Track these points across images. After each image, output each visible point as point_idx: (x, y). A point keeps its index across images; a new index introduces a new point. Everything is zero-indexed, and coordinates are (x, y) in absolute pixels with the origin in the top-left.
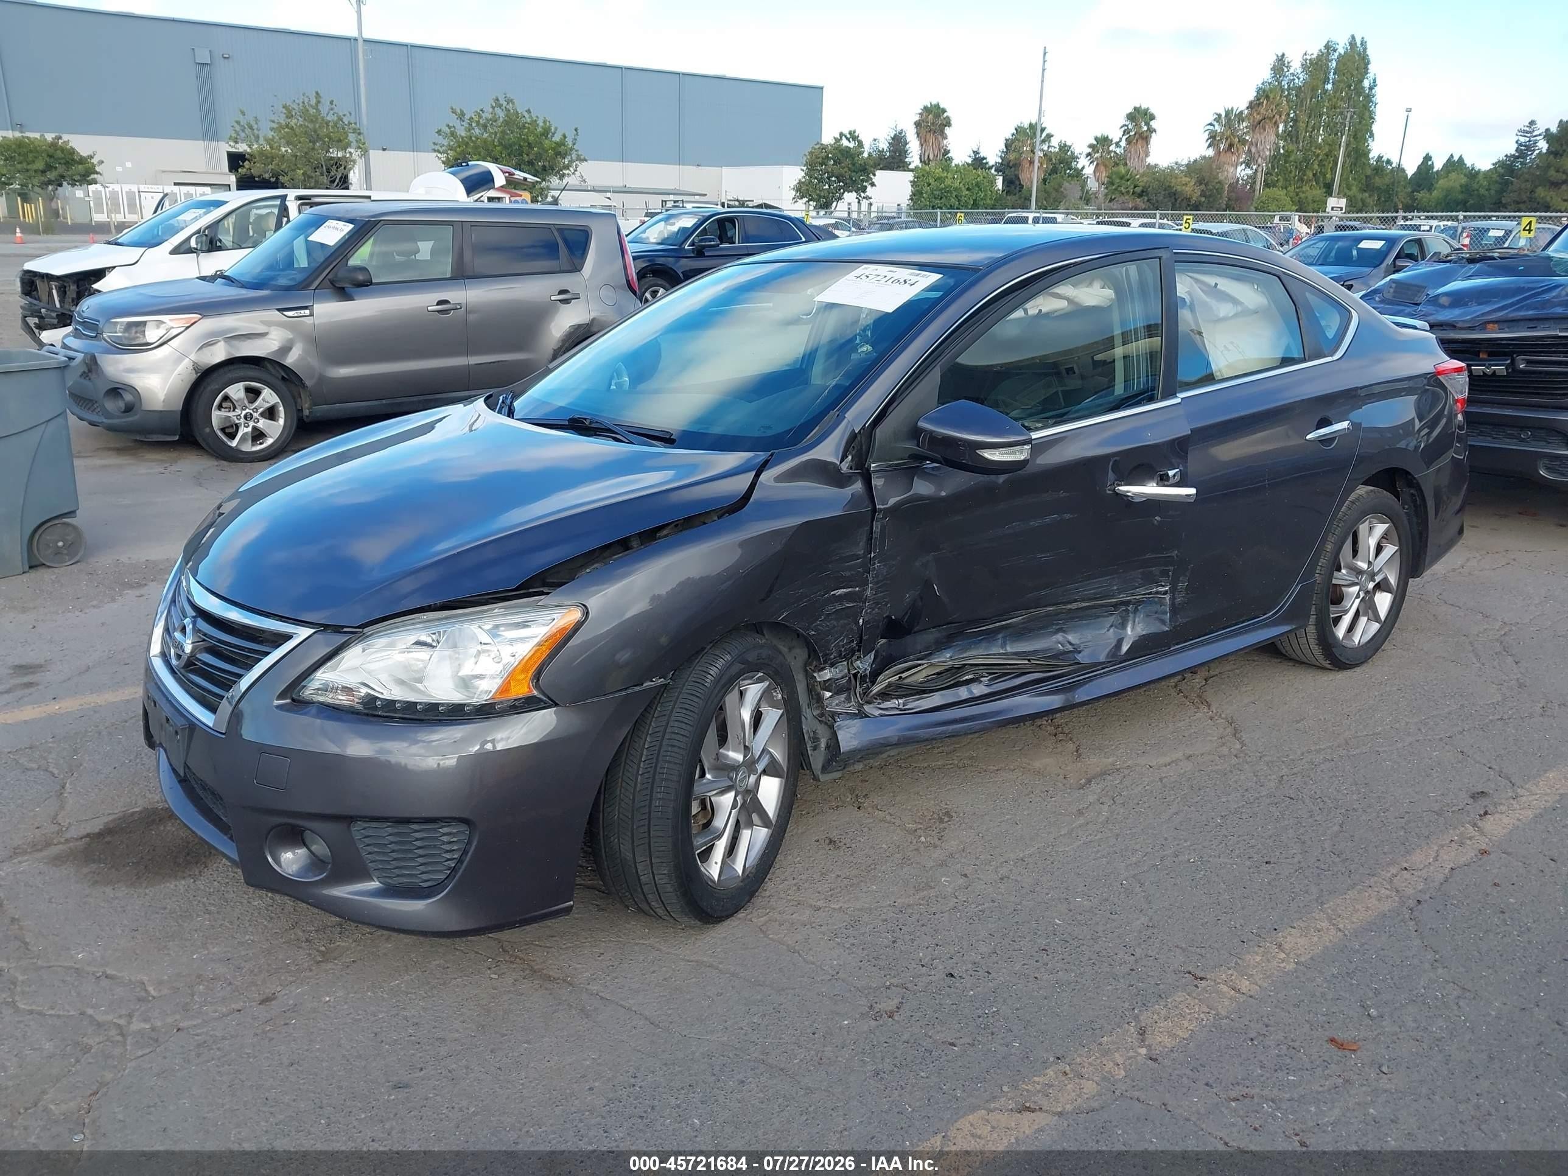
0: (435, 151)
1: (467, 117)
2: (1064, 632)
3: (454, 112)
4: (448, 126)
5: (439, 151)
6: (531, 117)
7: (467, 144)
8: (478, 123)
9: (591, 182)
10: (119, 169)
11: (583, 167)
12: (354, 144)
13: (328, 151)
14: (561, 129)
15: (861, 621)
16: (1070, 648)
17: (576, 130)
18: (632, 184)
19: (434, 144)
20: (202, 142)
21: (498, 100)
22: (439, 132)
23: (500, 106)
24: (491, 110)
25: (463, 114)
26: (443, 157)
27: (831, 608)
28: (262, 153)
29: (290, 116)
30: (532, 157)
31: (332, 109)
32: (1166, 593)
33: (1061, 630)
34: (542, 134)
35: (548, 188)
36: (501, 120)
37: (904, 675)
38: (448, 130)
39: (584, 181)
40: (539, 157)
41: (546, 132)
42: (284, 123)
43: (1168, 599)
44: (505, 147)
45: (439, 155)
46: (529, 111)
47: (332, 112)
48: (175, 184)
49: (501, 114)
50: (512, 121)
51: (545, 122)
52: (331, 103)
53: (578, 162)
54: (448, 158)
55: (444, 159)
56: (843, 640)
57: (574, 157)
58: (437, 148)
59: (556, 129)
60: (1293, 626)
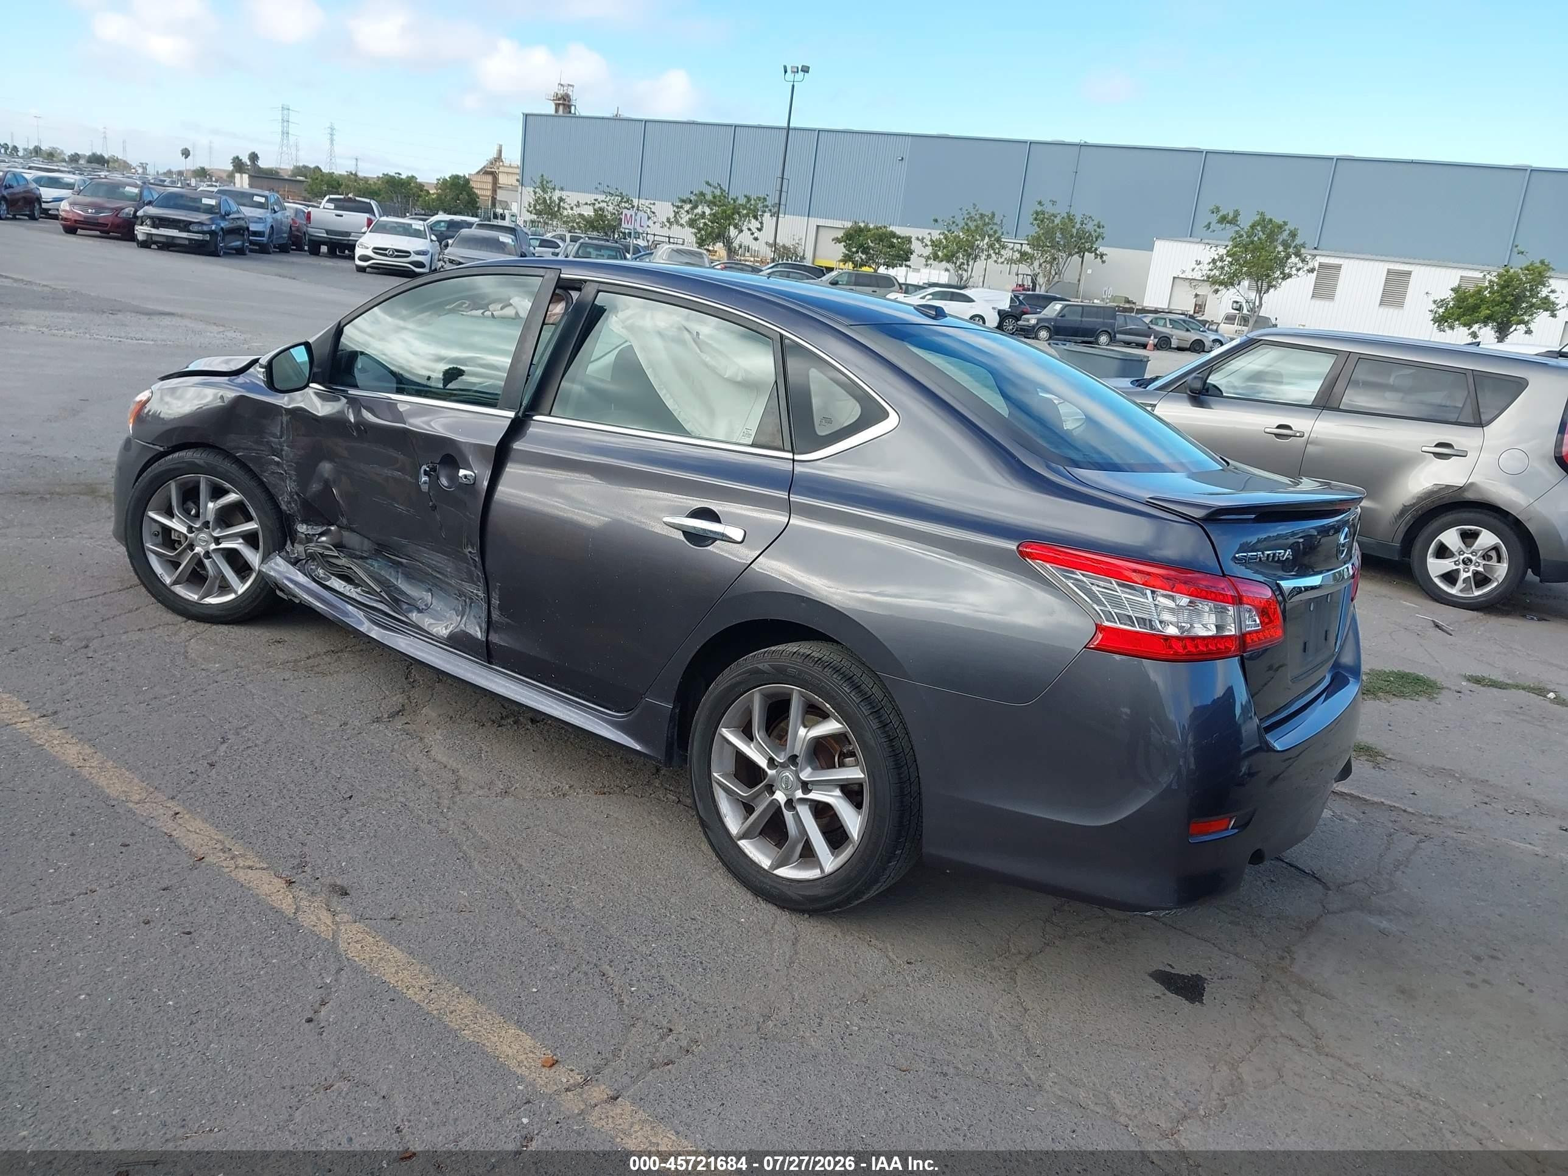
2: (432, 594)
15: (288, 488)
16: (422, 607)
27: (273, 468)
32: (482, 600)
33: (430, 591)
43: (484, 608)
56: (285, 497)
60: (638, 748)
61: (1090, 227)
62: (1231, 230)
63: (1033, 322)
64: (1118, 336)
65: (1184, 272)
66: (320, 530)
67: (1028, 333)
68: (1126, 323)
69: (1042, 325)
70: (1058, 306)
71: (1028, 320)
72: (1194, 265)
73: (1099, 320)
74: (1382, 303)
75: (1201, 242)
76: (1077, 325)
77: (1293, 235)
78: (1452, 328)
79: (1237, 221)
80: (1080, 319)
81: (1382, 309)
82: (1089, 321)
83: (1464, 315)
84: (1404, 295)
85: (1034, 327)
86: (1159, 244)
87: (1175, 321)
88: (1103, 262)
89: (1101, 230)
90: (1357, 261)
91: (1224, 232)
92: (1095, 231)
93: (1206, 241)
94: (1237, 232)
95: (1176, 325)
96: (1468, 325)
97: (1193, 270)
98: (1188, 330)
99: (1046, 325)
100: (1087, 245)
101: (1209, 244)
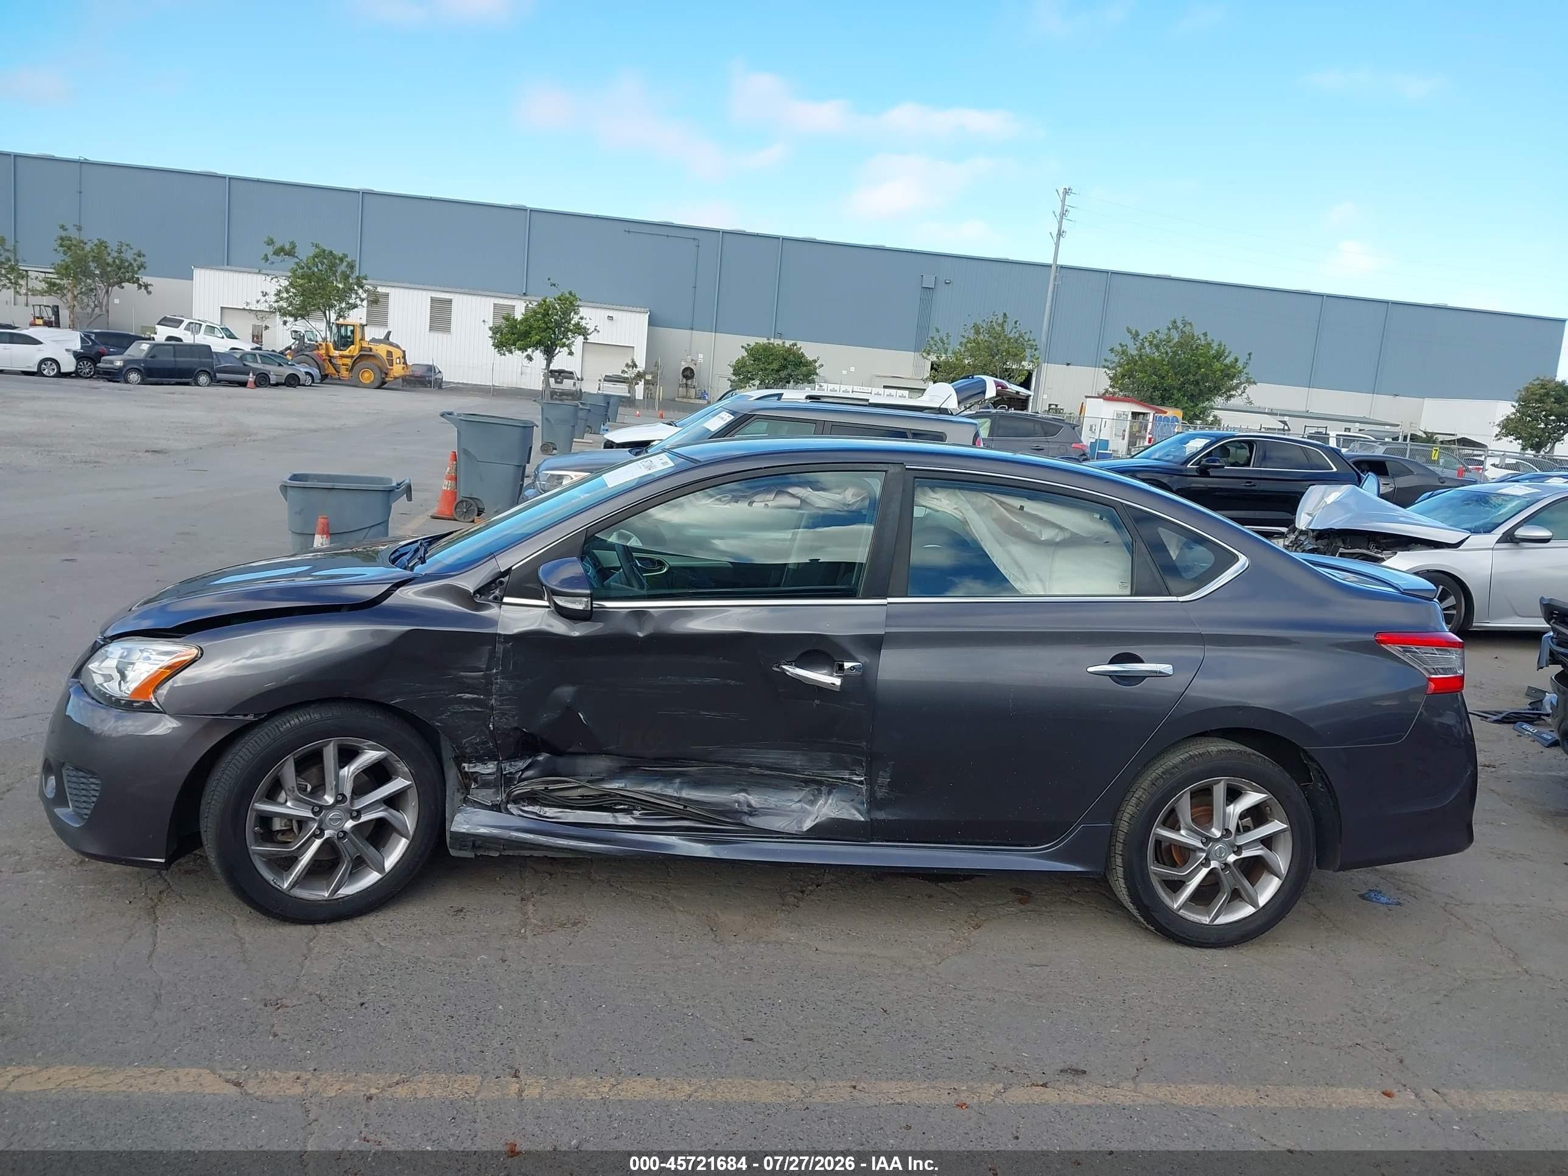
0: (1104, 367)
1: (1141, 337)
2: (748, 794)
3: (1129, 331)
4: (1121, 344)
5: (1108, 367)
6: (1206, 340)
7: (1135, 363)
8: (1151, 343)
9: (1257, 403)
10: (844, 372)
11: (1251, 390)
12: (1028, 358)
13: (1005, 364)
14: (1235, 351)
15: (491, 726)
16: (746, 809)
17: (1250, 354)
18: (1315, 410)
19: (1106, 360)
20: (913, 353)
21: (1175, 322)
22: (1112, 350)
23: (1176, 328)
24: (1167, 331)
25: (1137, 334)
26: (1111, 373)
27: (457, 707)
28: (947, 363)
29: (977, 332)
30: (1198, 377)
31: (1016, 327)
32: (861, 782)
33: (745, 791)
34: (1214, 357)
35: (1212, 408)
36: (1175, 341)
37: (551, 787)
38: (1119, 348)
39: (1251, 403)
40: (1205, 378)
41: (1218, 356)
42: (972, 338)
43: (864, 790)
44: (1173, 367)
45: (1108, 372)
46: (1205, 334)
47: (1015, 330)
48: (885, 387)
49: (1176, 337)
50: (1187, 343)
51: (1220, 345)
52: (1016, 323)
53: (1246, 385)
54: (1115, 375)
55: (1111, 375)
56: (475, 739)
57: (1243, 379)
58: (1106, 364)
59: (1230, 353)
60: (1078, 869)
61: (129, 255)
62: (291, 262)
63: (119, 364)
64: (219, 375)
65: (248, 304)
66: (521, 764)
67: (114, 376)
68: (219, 361)
69: (131, 366)
70: (145, 346)
71: (112, 362)
72: (260, 297)
73: (193, 359)
74: (431, 329)
75: (259, 273)
76: (171, 366)
77: (351, 266)
78: (511, 352)
79: (295, 253)
80: (172, 359)
81: (432, 334)
82: (183, 361)
83: (518, 340)
84: (449, 321)
85: (120, 369)
86: (198, 273)
87: (265, 356)
88: (149, 293)
89: (142, 259)
90: (402, 290)
91: (283, 263)
92: (135, 260)
93: (264, 271)
94: (297, 264)
95: (267, 360)
96: (523, 349)
97: (258, 302)
98: (280, 365)
99: (135, 366)
100: (128, 275)
101: (268, 275)
